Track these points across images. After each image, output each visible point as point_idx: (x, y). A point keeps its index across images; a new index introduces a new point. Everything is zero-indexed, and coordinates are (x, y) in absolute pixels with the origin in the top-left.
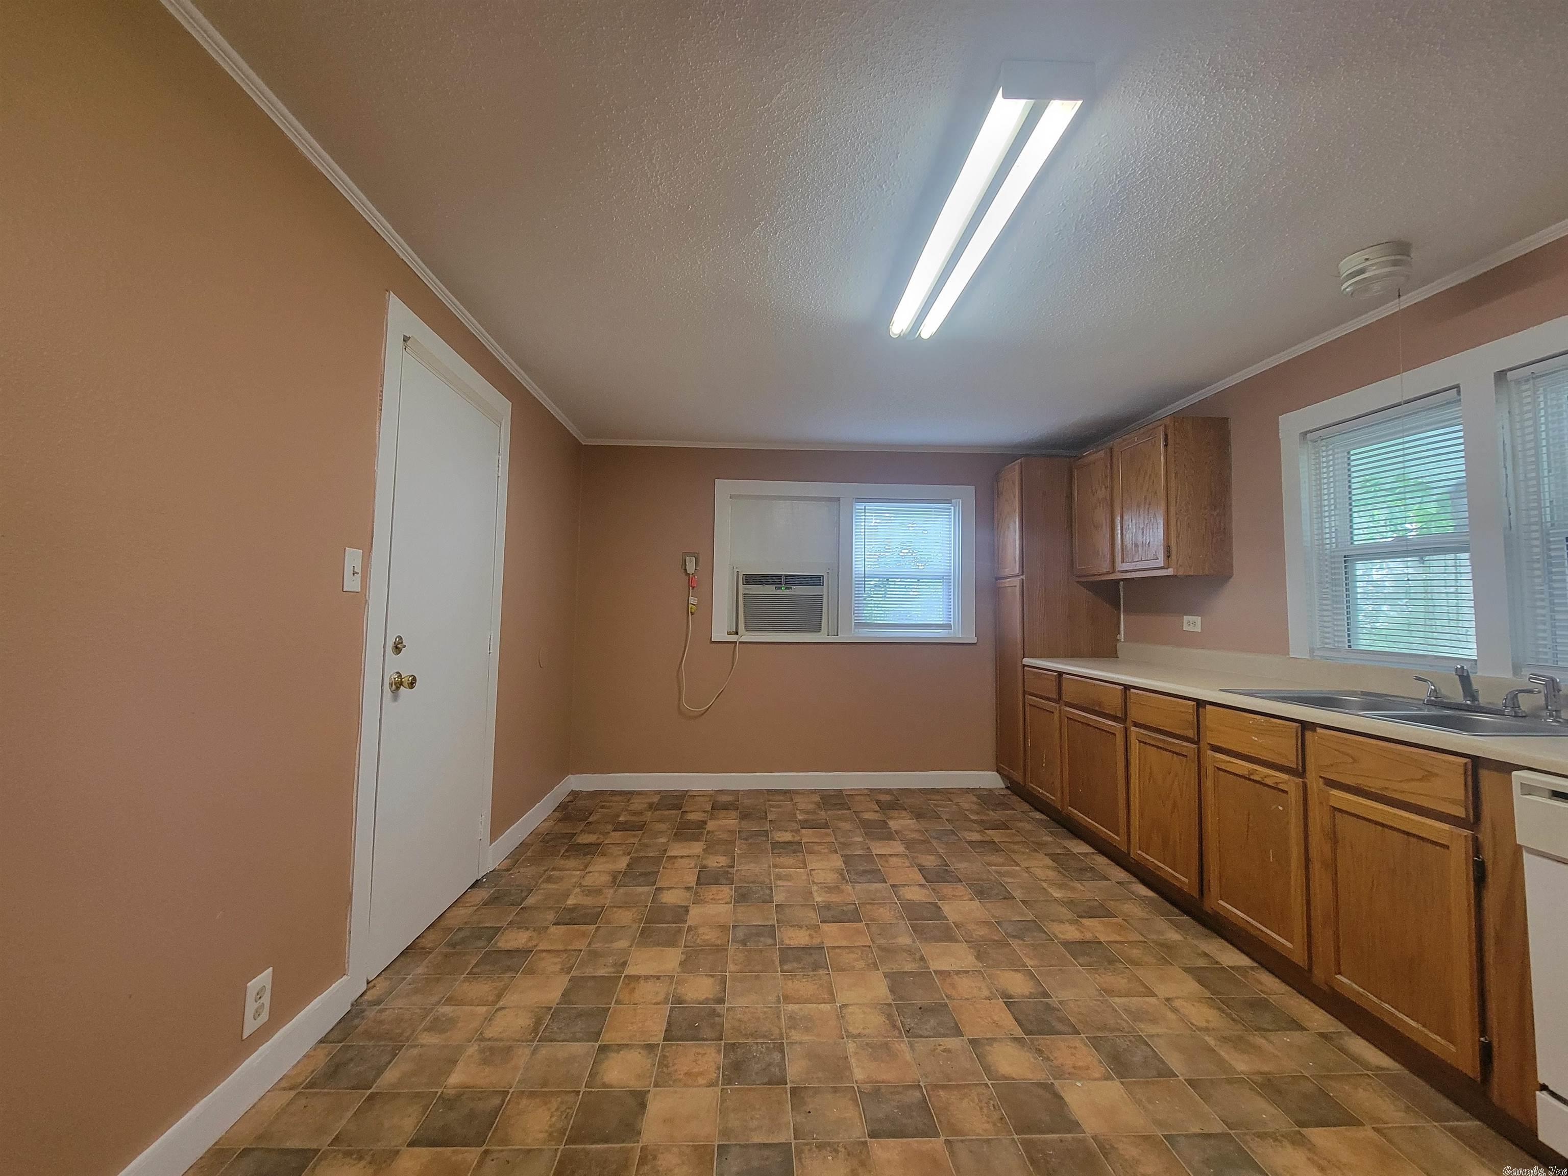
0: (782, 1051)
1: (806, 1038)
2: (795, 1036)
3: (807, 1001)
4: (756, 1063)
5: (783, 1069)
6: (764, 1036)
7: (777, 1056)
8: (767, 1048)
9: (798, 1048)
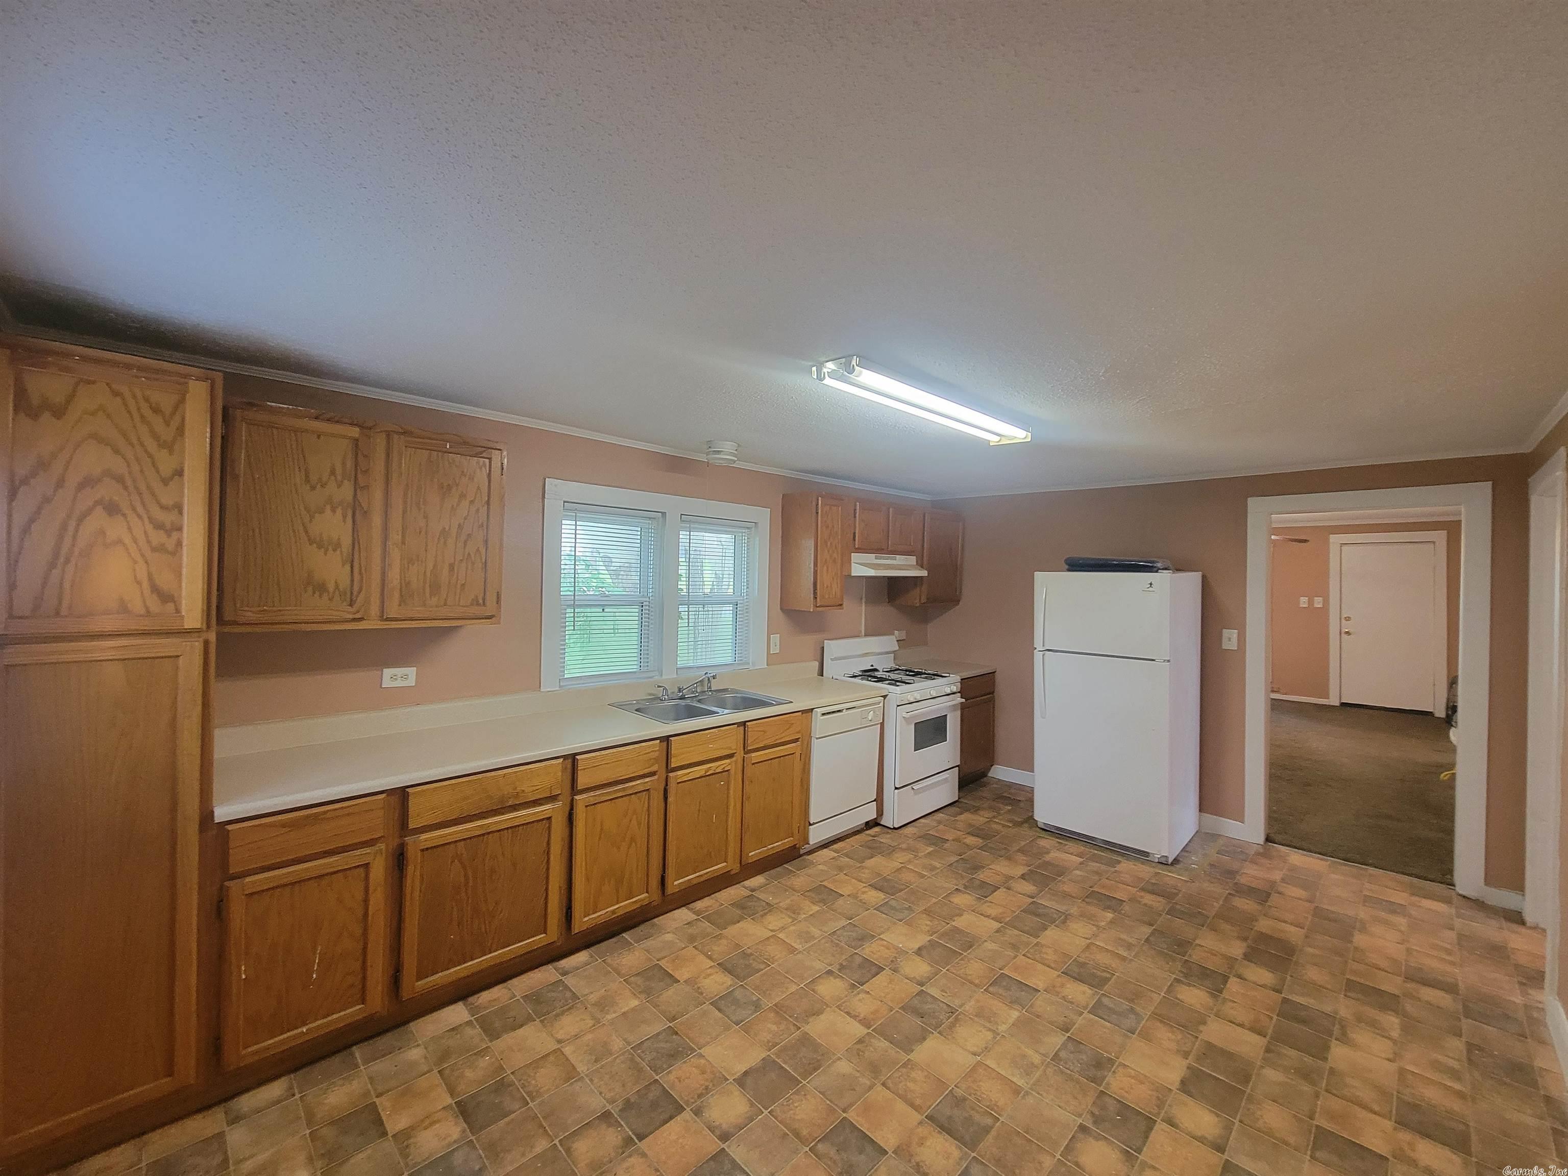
0: (1056, 1054)
1: (1030, 1052)
2: (1036, 1059)
3: (1000, 1077)
4: (1082, 1059)
5: (1064, 1046)
6: (1062, 1072)
7: (1063, 1054)
8: (1066, 1063)
9: (1042, 1051)
